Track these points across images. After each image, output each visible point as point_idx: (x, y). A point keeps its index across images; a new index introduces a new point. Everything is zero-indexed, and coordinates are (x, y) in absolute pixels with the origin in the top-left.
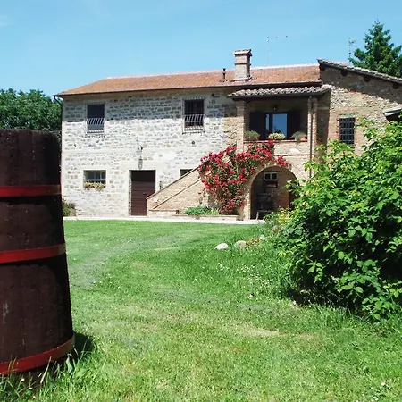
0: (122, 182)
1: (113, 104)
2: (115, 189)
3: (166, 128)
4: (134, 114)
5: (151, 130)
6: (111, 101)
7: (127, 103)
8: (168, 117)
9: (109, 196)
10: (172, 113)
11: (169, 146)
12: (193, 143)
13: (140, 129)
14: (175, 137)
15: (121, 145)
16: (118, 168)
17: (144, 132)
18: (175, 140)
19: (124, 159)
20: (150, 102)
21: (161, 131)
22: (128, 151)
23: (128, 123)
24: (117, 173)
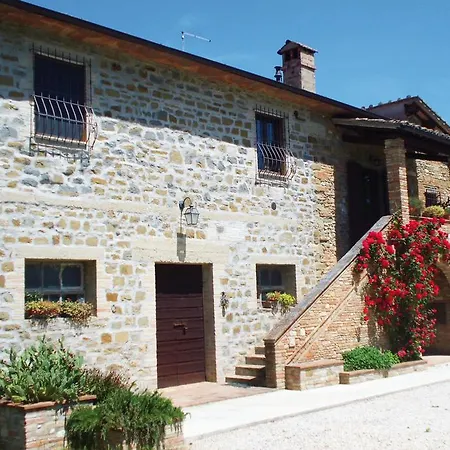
0: (141, 296)
1: (111, 74)
2: (122, 318)
3: (226, 164)
4: (162, 115)
5: (200, 164)
6: (104, 65)
7: (143, 82)
8: (229, 140)
9: (106, 338)
10: (235, 132)
11: (234, 209)
12: (274, 206)
13: (175, 157)
14: (243, 189)
15: (133, 190)
16: (128, 256)
17: (185, 167)
18: (244, 196)
19: (142, 231)
20: (194, 95)
21: (216, 170)
22: (151, 210)
23: (149, 137)
24: (125, 270)
